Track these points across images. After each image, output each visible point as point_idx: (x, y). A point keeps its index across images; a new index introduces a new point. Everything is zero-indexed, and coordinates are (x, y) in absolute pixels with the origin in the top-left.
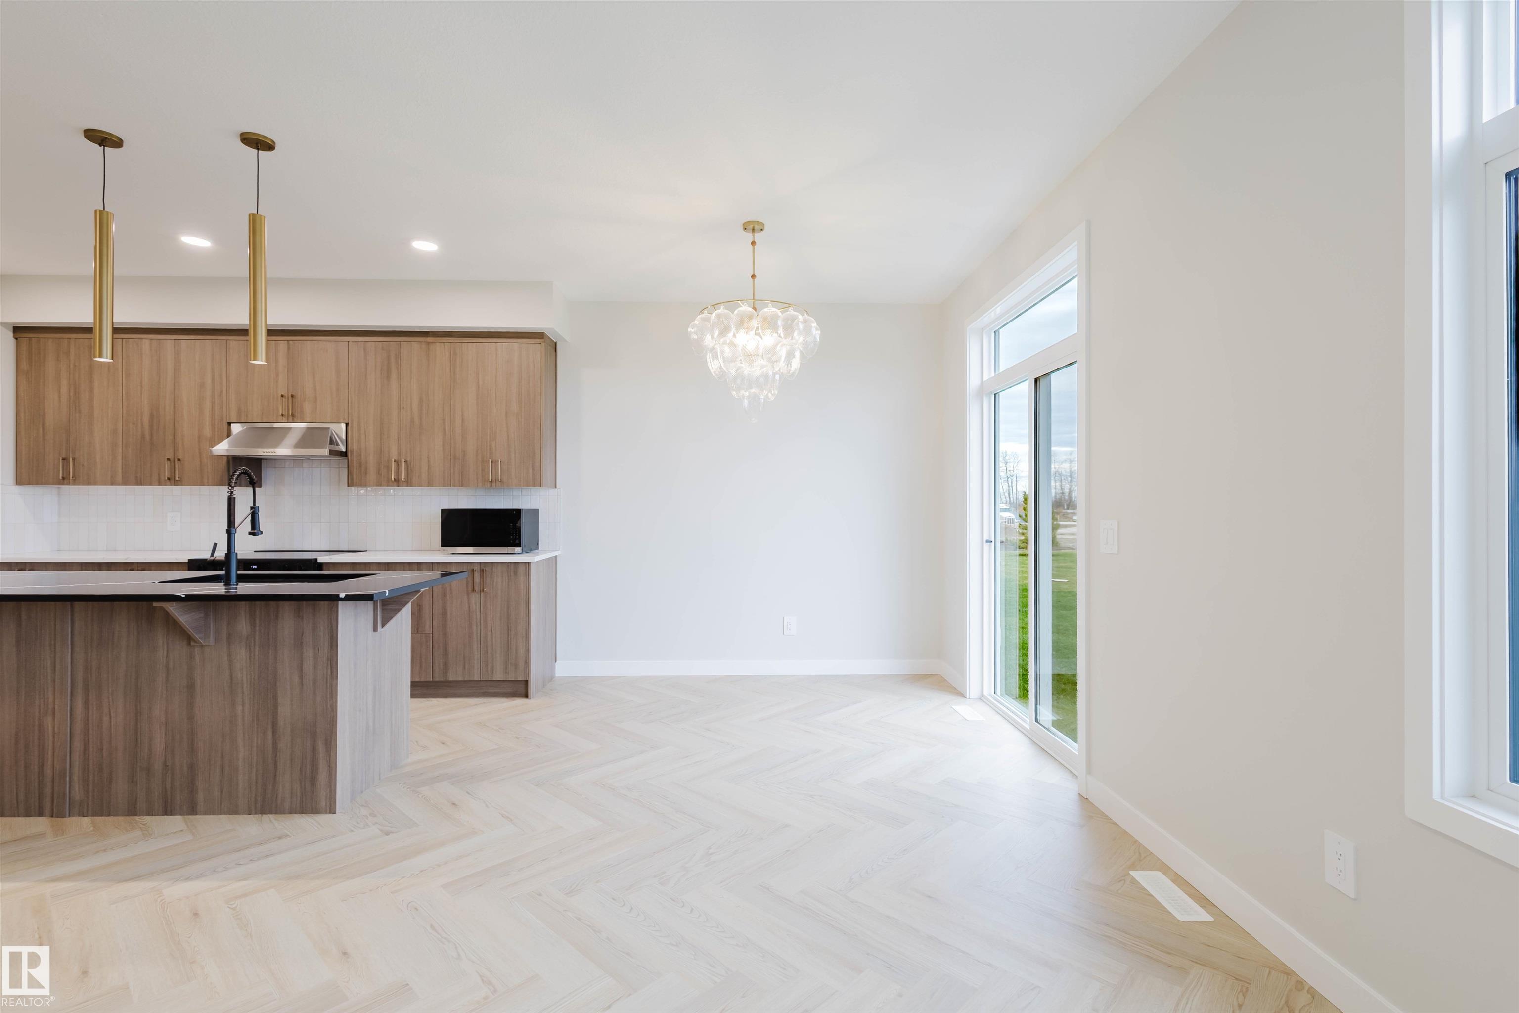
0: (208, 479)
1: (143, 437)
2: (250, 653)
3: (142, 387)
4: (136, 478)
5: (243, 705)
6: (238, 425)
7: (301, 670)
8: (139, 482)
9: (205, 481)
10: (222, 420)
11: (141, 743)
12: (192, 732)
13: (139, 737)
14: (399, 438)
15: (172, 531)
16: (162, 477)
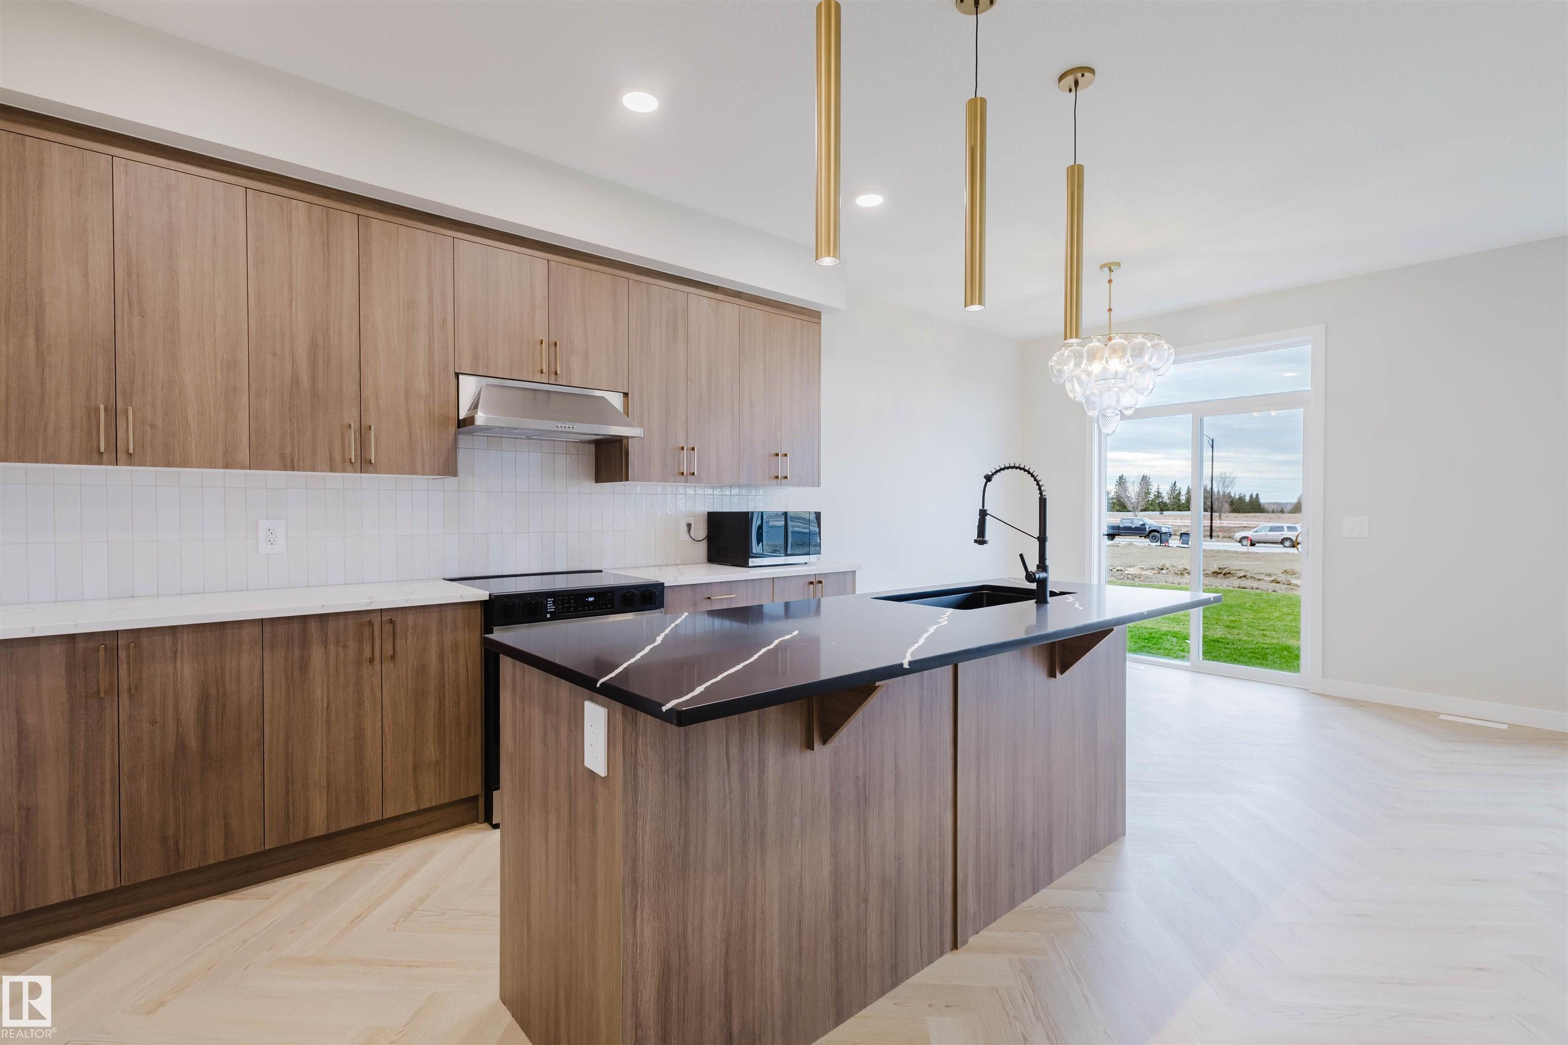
0: (423, 464)
1: (296, 381)
3: (291, 287)
4: (283, 456)
6: (473, 379)
8: (289, 464)
9: (419, 467)
10: (446, 368)
14: (687, 419)
15: (268, 554)
16: (338, 457)
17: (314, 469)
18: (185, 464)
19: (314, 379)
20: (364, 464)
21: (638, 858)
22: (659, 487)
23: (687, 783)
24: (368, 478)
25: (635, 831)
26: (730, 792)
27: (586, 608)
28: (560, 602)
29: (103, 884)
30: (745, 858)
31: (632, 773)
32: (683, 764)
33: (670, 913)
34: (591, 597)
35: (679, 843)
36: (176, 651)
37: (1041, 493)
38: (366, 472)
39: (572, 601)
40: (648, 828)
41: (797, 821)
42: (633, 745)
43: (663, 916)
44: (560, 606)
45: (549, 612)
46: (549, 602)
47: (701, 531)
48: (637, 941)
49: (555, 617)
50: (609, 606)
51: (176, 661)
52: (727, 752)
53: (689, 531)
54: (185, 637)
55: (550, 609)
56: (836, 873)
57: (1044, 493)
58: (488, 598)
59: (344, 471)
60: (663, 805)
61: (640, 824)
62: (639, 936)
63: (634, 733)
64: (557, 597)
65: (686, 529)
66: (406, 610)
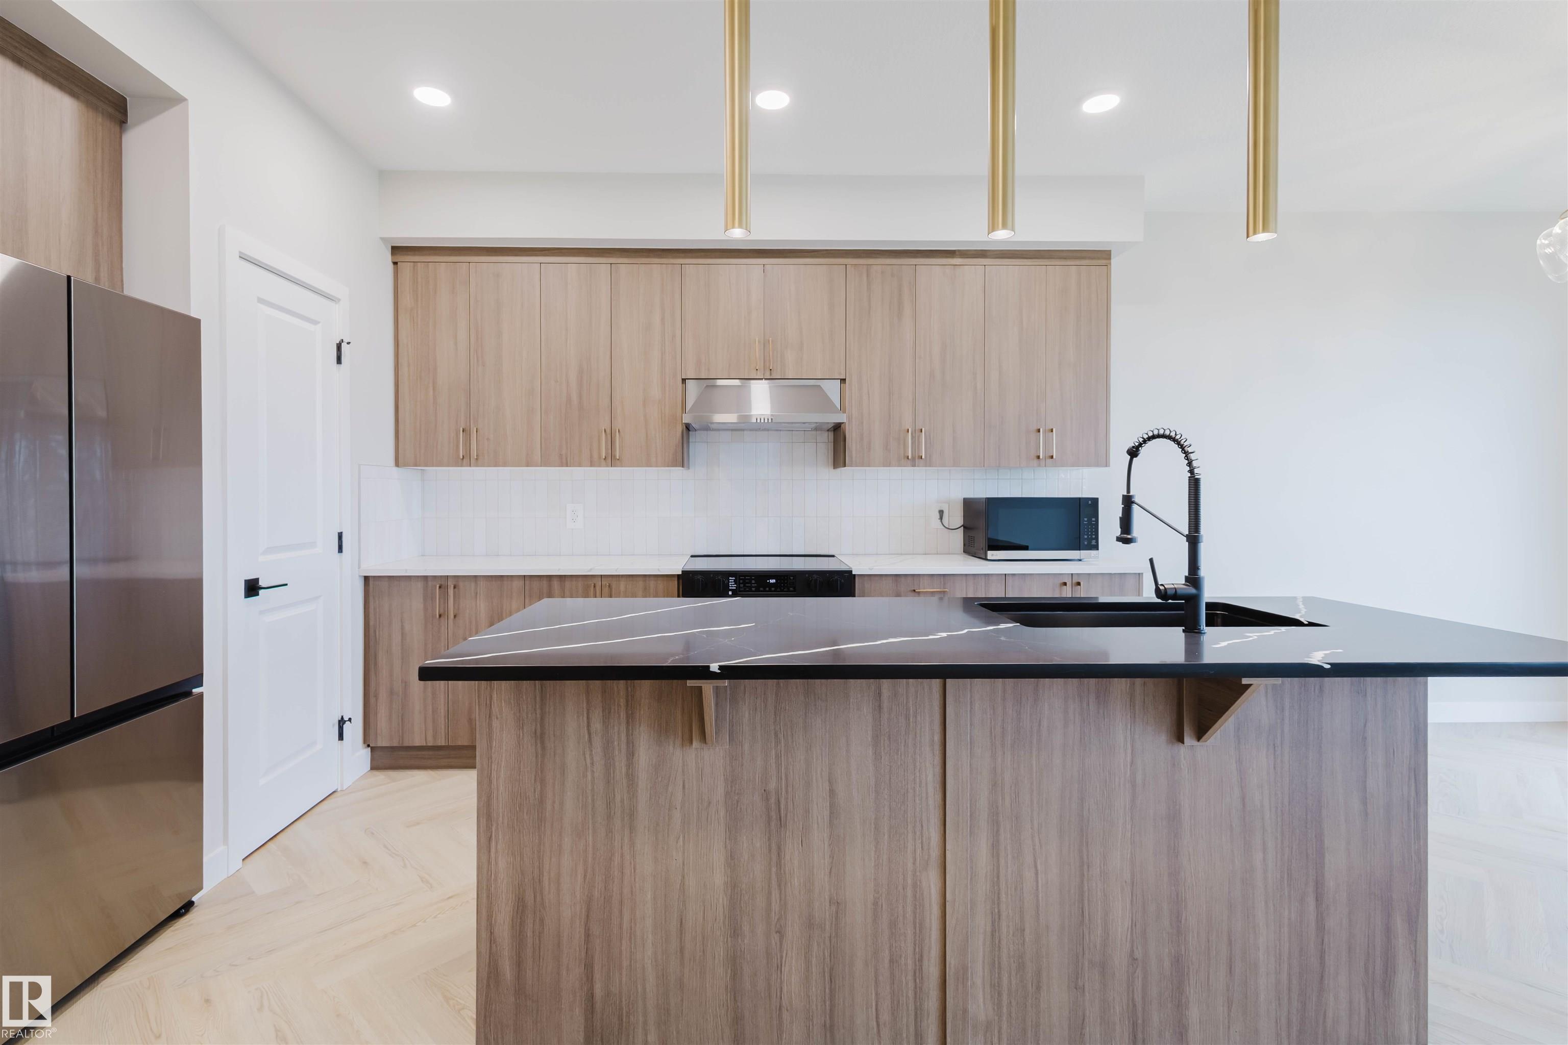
0: (656, 458)
1: (569, 399)
2: (1275, 758)
3: (567, 330)
4: (561, 456)
5: (1265, 850)
7: (1365, 789)
9: (653, 460)
10: (674, 375)
11: (1090, 920)
12: (1178, 898)
13: (1087, 908)
14: (914, 399)
15: (572, 529)
16: (595, 456)
17: (580, 465)
18: (505, 464)
19: (580, 396)
20: (612, 460)
21: (492, 796)
22: (883, 472)
23: (543, 743)
24: (615, 471)
25: (489, 772)
26: (592, 764)
27: (767, 589)
28: (741, 581)
29: (440, 741)
30: (609, 832)
31: (487, 721)
32: (539, 725)
33: (525, 855)
34: (772, 579)
35: (535, 796)
36: (477, 593)
37: (1191, 471)
38: (615, 466)
39: (753, 582)
40: (502, 772)
41: (677, 815)
42: (488, 699)
43: (518, 854)
44: (742, 585)
45: (731, 590)
46: (730, 581)
47: (957, 519)
48: (491, 867)
49: (735, 594)
50: (791, 589)
51: (476, 601)
52: (589, 726)
53: (941, 518)
54: (482, 583)
55: (732, 587)
56: (734, 888)
57: (1196, 471)
58: (681, 573)
59: (600, 466)
60: (517, 757)
61: (494, 767)
62: (494, 865)
63: (489, 688)
64: (738, 576)
65: (938, 516)
66: (619, 577)
